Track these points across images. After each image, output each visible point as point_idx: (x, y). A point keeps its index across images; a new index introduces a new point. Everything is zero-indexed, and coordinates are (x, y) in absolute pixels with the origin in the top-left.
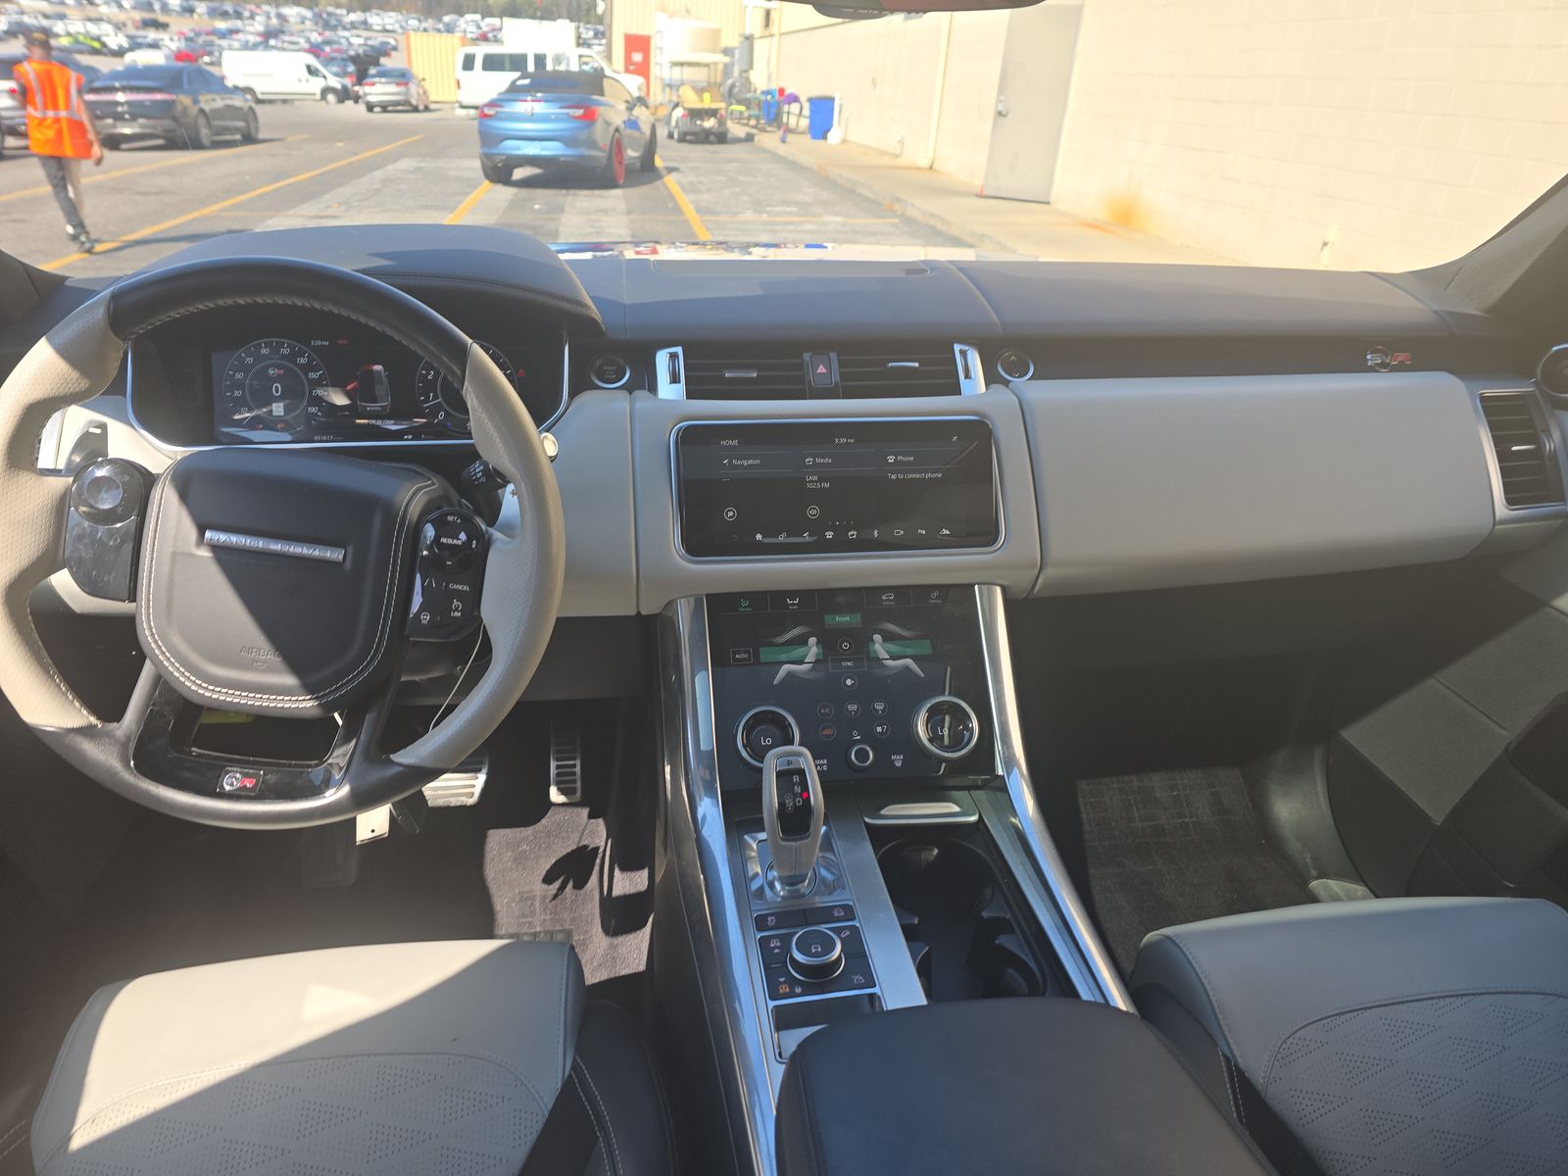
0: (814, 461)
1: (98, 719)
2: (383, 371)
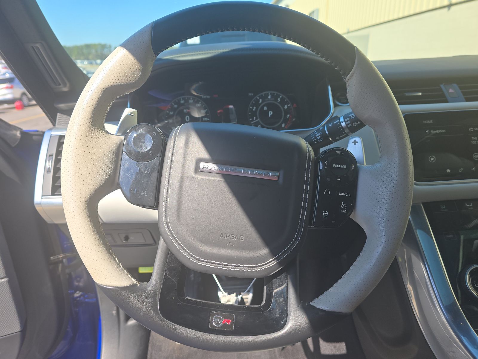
0: (474, 130)
1: (136, 280)
2: (233, 108)
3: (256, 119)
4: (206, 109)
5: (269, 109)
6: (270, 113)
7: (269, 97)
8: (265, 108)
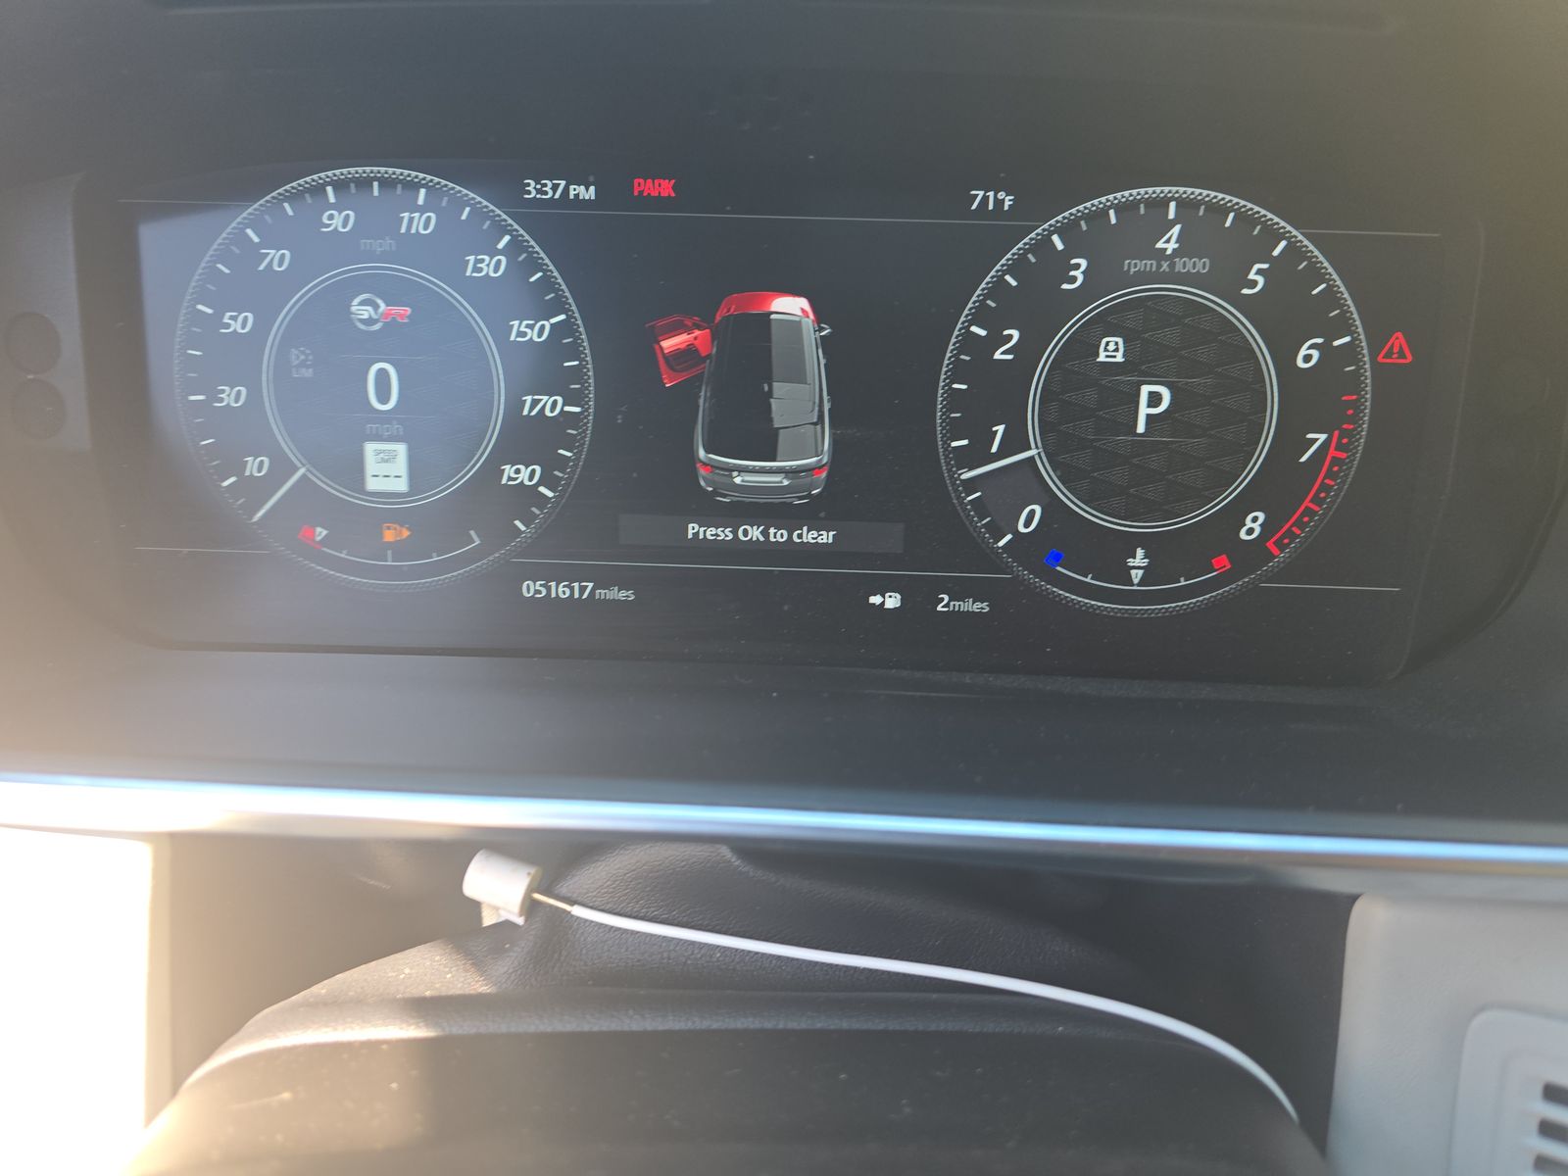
2: (809, 322)
3: (1010, 446)
4: (559, 306)
5: (1138, 367)
6: (1152, 400)
7: (1169, 243)
8: (1112, 350)
